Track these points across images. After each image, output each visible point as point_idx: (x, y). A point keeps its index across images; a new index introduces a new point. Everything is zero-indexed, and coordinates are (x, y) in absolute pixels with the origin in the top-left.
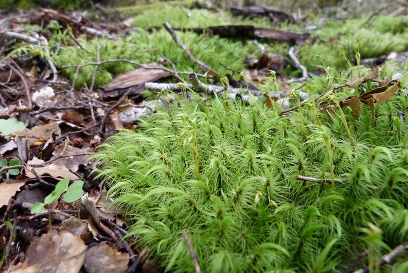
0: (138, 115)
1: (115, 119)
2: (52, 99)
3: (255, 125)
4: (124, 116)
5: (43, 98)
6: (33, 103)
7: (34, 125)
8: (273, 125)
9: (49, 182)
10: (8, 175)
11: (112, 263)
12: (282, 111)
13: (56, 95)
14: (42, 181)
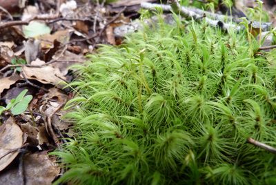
0: (129, 31)
1: (109, 32)
2: (74, 10)
3: (223, 59)
4: (119, 31)
5: (66, 9)
6: (60, 13)
7: (57, 30)
8: (241, 65)
9: (34, 84)
10: (15, 70)
11: (43, 176)
12: (260, 47)
13: (78, 8)
14: (28, 82)
